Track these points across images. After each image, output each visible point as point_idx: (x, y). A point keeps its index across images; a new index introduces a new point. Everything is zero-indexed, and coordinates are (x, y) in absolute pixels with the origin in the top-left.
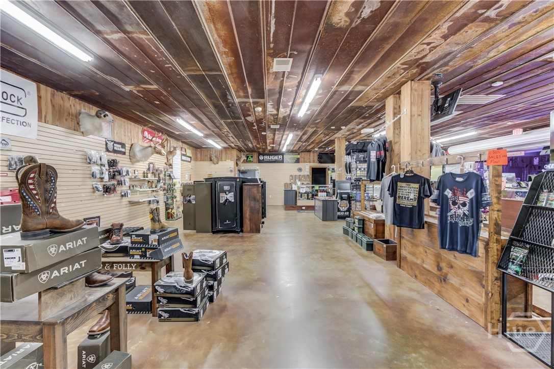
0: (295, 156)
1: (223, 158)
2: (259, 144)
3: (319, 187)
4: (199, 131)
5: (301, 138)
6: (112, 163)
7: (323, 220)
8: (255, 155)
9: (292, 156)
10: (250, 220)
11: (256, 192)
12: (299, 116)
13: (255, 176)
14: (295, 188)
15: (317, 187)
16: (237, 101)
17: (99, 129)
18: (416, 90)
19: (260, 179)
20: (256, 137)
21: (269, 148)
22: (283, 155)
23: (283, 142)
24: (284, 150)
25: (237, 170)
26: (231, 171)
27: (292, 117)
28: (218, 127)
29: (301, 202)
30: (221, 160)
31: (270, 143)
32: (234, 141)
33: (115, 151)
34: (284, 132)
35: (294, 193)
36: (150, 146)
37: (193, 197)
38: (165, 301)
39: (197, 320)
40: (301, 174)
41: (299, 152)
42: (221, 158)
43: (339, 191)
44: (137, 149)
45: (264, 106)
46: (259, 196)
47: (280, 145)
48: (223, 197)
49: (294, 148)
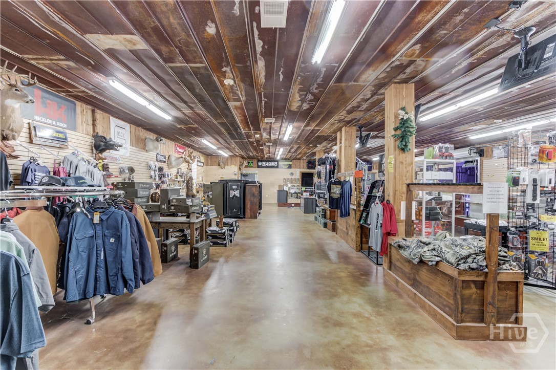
0: (288, 163)
1: (229, 163)
2: (258, 153)
3: (306, 189)
4: (214, 145)
5: (290, 150)
6: (161, 169)
7: (305, 213)
8: (255, 161)
9: (286, 163)
10: (250, 210)
11: (254, 190)
12: (284, 139)
13: (254, 179)
14: (286, 189)
15: (304, 189)
16: (243, 132)
17: (156, 148)
18: (348, 132)
19: (258, 181)
20: (255, 149)
21: (266, 156)
22: (278, 161)
23: (276, 153)
24: (278, 158)
25: (240, 173)
26: (235, 174)
27: (280, 139)
28: (228, 144)
29: (290, 201)
30: (228, 166)
31: (267, 153)
32: (238, 151)
33: (161, 161)
34: (276, 146)
35: (285, 193)
36: (182, 157)
37: (210, 193)
38: (211, 238)
39: (226, 246)
40: (293, 177)
41: (291, 159)
42: (228, 163)
43: (317, 191)
44: (173, 159)
45: (261, 134)
46: (257, 193)
47: (274, 154)
48: (232, 194)
49: (286, 156)
